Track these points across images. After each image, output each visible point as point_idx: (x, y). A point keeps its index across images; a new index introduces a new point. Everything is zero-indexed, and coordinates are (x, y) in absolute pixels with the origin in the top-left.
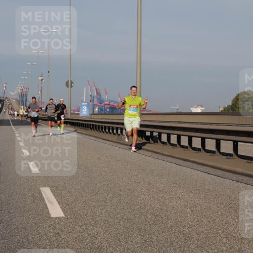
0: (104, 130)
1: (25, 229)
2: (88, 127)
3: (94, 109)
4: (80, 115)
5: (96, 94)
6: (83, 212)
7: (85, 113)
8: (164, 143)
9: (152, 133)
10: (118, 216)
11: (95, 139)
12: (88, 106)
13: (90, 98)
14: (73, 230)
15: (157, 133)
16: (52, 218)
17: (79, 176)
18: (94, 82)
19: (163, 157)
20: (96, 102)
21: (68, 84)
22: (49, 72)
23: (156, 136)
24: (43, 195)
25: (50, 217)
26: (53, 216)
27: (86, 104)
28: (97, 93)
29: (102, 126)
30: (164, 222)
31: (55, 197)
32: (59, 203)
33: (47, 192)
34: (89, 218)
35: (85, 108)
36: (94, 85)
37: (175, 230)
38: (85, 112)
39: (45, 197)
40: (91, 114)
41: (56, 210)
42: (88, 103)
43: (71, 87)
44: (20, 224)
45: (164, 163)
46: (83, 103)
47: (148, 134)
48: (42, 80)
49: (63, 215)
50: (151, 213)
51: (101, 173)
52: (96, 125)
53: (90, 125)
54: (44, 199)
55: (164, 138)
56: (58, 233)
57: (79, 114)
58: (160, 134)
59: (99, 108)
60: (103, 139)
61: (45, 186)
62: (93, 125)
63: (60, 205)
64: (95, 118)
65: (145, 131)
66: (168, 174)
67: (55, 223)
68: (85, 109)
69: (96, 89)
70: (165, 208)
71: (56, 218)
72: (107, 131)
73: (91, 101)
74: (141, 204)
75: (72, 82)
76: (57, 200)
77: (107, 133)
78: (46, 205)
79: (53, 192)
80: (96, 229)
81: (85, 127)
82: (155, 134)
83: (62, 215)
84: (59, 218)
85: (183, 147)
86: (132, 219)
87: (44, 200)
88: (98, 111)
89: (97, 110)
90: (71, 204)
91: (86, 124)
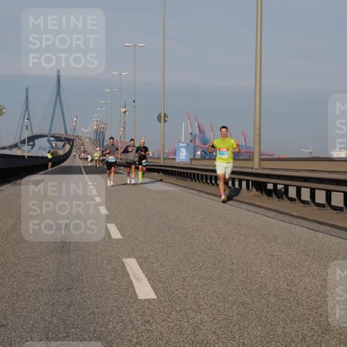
0: (209, 181)
1: (104, 314)
2: (187, 177)
3: (195, 152)
4: (177, 161)
5: (198, 132)
6: (182, 293)
7: (184, 158)
8: (291, 199)
9: (275, 185)
10: (230, 299)
11: (196, 193)
12: (187, 148)
13: (190, 138)
14: (168, 317)
15: (283, 186)
16: (140, 300)
17: (175, 243)
18: (195, 116)
19: (291, 219)
20: (198, 142)
21: (161, 119)
22: (134, 101)
23: (280, 190)
24: (128, 268)
25: (137, 299)
26: (140, 297)
27: (185, 145)
28: (200, 130)
29: (206, 176)
30: (293, 308)
31: (144, 272)
32: (149, 280)
33: (132, 265)
34: (190, 301)
35: (183, 150)
36: (196, 119)
37: (308, 319)
38: (183, 156)
39: (129, 272)
40: (192, 159)
41: (145, 291)
42: (188, 145)
43: (165, 121)
44: (97, 308)
45: (293, 226)
46: (181, 145)
47: (270, 186)
48: (125, 112)
49: (155, 297)
50: (276, 296)
51: (205, 240)
52: (198, 175)
53: (190, 173)
54: (128, 274)
55: (292, 192)
56: (148, 321)
57: (175, 159)
58: (286, 187)
59: (202, 151)
60: (208, 193)
61: (129, 256)
62: (194, 174)
63: (150, 282)
64: (197, 164)
65: (266, 183)
66: (298, 242)
67: (143, 307)
68: (184, 152)
69: (198, 124)
70: (294, 289)
71: (145, 300)
72: (213, 182)
73: (191, 141)
74: (261, 283)
75: (165, 116)
76: (146, 276)
77: (213, 185)
78: (131, 282)
79: (140, 264)
80: (199, 316)
81: (184, 177)
82: (280, 187)
83: (153, 296)
84: (149, 300)
85: (318, 205)
86: (248, 304)
87: (128, 276)
88: (201, 154)
89: (199, 153)
90: (165, 282)
91: (184, 173)
